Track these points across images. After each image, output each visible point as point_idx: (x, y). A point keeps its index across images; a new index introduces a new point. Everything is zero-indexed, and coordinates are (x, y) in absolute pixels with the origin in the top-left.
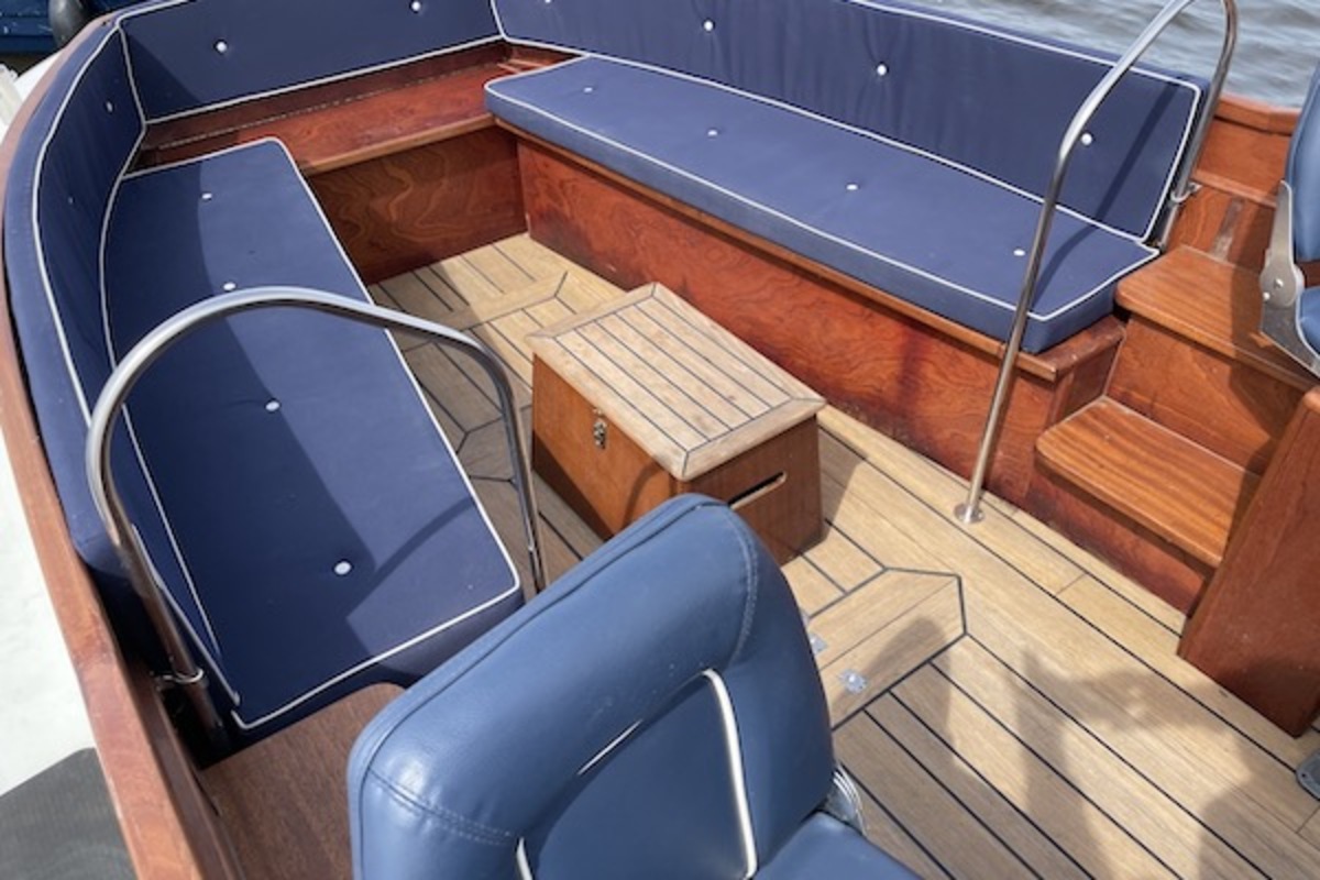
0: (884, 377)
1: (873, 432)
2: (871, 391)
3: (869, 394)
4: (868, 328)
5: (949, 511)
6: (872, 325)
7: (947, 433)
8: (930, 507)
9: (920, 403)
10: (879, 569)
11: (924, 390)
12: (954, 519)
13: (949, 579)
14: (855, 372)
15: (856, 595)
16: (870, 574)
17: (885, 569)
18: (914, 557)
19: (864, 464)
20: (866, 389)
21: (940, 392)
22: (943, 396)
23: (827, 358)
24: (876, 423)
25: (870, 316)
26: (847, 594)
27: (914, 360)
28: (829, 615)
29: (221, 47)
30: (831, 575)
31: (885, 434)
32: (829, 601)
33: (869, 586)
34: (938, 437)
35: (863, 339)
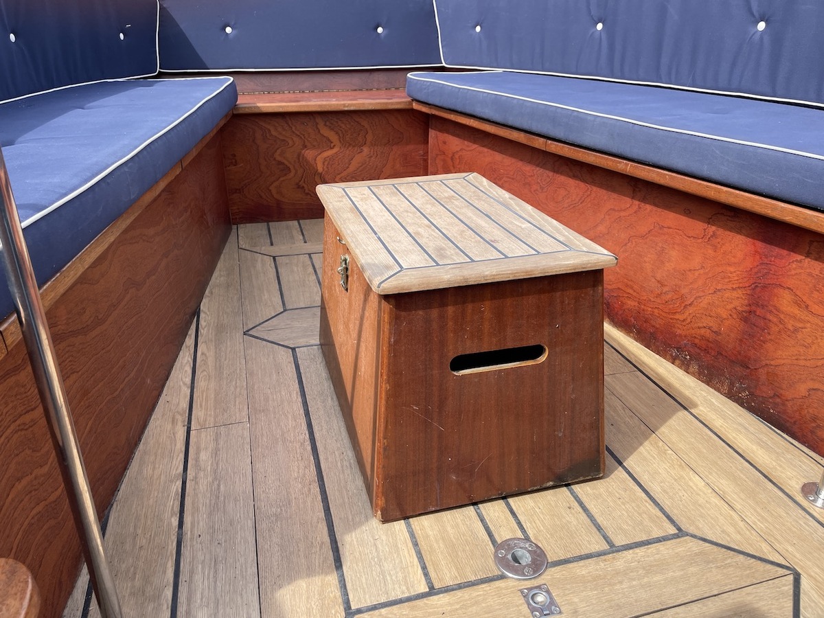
0: (724, 315)
1: (704, 386)
2: (707, 333)
3: (703, 338)
4: (710, 252)
5: (795, 486)
6: (715, 249)
7: (802, 389)
8: (766, 477)
9: (769, 346)
10: (673, 530)
11: (775, 329)
12: (800, 498)
13: (781, 571)
14: (691, 310)
15: (629, 554)
16: (657, 533)
17: (681, 533)
18: (731, 530)
19: (683, 414)
20: (703, 331)
21: (796, 330)
22: (800, 336)
23: (659, 296)
24: (709, 376)
25: (714, 235)
26: (614, 549)
27: (764, 287)
28: (580, 569)
29: (228, 30)
30: (600, 520)
31: (718, 390)
32: (584, 552)
33: (653, 548)
34: (789, 394)
35: (703, 267)
